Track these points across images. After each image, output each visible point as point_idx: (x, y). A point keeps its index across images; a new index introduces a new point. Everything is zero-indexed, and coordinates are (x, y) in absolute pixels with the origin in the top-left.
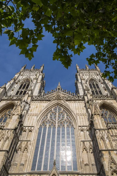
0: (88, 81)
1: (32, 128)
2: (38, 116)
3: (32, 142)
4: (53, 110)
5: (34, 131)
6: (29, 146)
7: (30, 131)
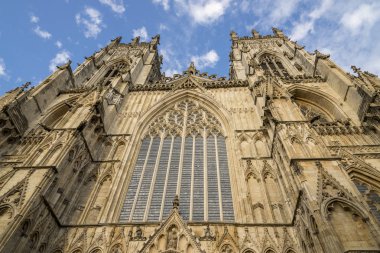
0: (258, 56)
1: (127, 138)
2: (140, 117)
3: (124, 164)
4: (176, 106)
5: (131, 143)
6: (116, 170)
7: (122, 143)
